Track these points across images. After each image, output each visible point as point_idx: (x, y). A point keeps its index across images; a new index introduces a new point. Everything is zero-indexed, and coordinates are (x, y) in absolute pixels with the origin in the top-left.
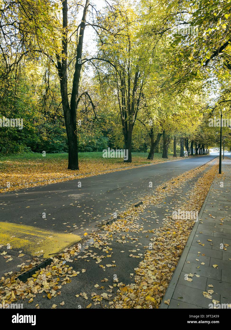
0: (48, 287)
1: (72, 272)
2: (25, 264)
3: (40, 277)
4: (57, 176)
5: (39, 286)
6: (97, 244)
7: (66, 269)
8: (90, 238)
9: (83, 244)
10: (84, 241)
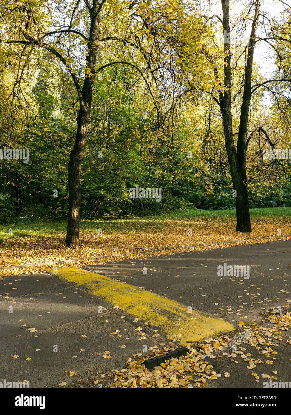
0: (176, 384)
1: (211, 372)
2: (157, 347)
3: (169, 368)
4: (221, 239)
5: (166, 380)
6: (254, 341)
7: (204, 366)
8: (247, 330)
9: (235, 337)
10: (237, 333)
